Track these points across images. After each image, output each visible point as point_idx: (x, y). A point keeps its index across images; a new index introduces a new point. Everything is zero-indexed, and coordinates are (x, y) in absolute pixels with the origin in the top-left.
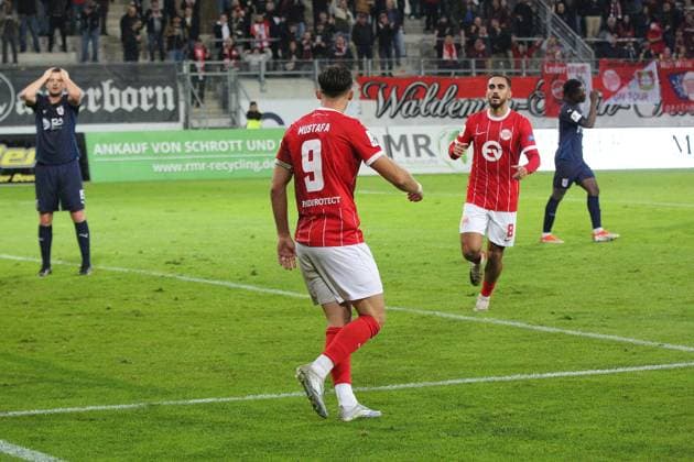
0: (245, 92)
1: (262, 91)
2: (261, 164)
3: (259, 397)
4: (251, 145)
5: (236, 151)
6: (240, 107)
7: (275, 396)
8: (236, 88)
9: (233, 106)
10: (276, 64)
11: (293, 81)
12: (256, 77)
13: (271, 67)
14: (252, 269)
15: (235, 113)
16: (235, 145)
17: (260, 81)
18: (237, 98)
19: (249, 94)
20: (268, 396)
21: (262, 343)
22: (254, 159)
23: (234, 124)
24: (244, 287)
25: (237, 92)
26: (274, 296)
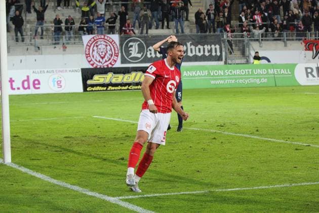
0: (252, 47)
1: (260, 47)
2: (260, 80)
3: (260, 187)
4: (256, 72)
5: (249, 74)
6: (250, 54)
7: (267, 187)
8: (248, 45)
9: (247, 53)
10: (266, 34)
11: (275, 42)
12: (257, 40)
13: (264, 35)
14: (256, 129)
15: (248, 57)
16: (248, 71)
17: (259, 42)
18: (249, 50)
19: (254, 48)
20: (264, 187)
21: (261, 163)
22: (257, 78)
23: (248, 62)
24: (252, 137)
25: (248, 47)
26: (267, 141)
